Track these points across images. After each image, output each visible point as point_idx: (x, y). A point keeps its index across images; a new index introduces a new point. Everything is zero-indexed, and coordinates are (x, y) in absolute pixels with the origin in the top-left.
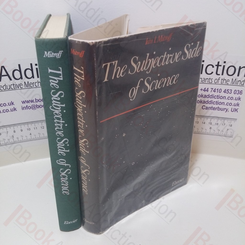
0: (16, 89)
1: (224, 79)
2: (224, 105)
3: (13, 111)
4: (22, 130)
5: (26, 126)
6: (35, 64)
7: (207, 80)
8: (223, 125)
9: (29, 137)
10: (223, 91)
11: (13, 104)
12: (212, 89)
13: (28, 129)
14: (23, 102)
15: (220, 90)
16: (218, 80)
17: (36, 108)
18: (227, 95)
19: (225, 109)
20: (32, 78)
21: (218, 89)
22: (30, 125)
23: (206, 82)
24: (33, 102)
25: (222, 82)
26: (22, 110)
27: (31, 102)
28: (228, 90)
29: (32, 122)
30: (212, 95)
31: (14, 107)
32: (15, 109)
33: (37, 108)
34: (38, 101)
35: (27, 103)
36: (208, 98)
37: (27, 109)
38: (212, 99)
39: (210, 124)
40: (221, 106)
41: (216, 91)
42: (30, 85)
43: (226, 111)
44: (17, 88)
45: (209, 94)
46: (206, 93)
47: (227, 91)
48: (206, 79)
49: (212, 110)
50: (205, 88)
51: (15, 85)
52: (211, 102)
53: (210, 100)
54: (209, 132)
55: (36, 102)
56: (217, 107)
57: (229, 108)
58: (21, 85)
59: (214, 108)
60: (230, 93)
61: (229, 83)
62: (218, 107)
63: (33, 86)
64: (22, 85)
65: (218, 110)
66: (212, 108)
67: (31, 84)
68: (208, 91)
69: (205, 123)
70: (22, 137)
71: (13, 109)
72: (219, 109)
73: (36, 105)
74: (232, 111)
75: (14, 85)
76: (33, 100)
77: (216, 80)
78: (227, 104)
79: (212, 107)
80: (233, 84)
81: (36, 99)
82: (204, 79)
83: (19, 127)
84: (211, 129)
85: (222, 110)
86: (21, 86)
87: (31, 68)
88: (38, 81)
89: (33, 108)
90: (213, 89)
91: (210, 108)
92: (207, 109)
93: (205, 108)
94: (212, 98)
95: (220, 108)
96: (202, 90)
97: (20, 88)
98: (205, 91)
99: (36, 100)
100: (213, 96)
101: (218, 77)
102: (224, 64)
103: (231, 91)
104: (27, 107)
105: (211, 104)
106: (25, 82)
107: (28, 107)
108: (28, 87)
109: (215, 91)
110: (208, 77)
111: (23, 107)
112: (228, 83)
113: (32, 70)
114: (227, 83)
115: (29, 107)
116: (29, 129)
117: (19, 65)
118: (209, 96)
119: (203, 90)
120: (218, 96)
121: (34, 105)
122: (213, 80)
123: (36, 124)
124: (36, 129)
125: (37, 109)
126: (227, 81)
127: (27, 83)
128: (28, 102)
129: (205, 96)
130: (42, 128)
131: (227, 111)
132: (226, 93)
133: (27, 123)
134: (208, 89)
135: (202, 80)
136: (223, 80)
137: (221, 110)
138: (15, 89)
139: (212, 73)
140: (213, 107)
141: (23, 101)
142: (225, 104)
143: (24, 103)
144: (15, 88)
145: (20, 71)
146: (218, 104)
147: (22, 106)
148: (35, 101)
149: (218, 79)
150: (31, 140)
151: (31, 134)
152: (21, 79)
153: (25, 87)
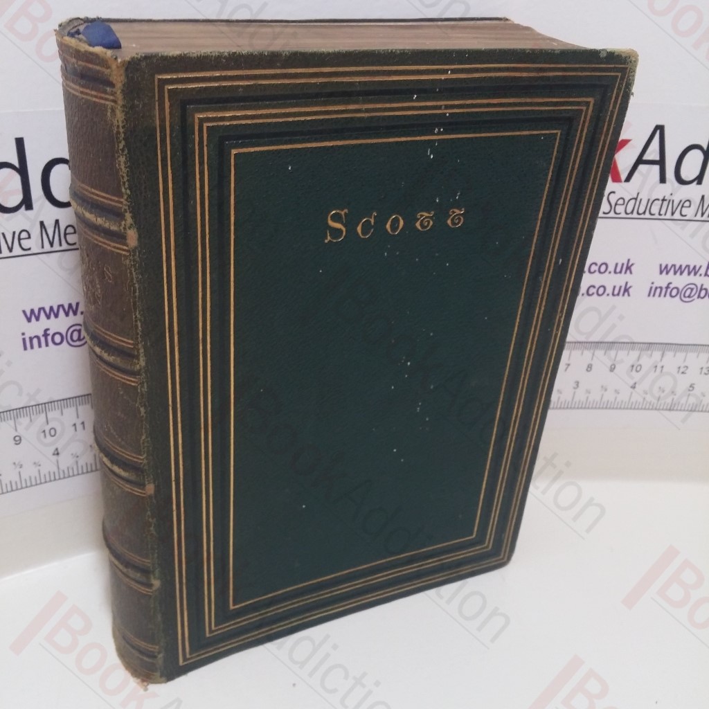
4: (18, 440)
5: (39, 419)
13: (47, 432)
14: (28, 314)
22: (54, 415)
24: (75, 313)
26: (25, 348)
27: (67, 314)
29: (66, 402)
35: (48, 317)
37: (47, 345)
42: (65, 234)
58: (24, 235)
64: (29, 237)
67: (70, 230)
70: (18, 469)
76: (78, 304)
86: (22, 241)
89: (76, 336)
97: (17, 250)
106: (42, 224)
107: (49, 338)
108: (56, 247)
111: (31, 339)
115: (54, 334)
116: (53, 432)
117: (20, 143)
121: (78, 328)
124: (80, 428)
127: (50, 228)
128: (52, 313)
133: (44, 407)
141: (32, 311)
145: (22, 170)
147: (23, 334)
150: (57, 477)
151: (57, 453)
152: (23, 207)
153: (43, 247)
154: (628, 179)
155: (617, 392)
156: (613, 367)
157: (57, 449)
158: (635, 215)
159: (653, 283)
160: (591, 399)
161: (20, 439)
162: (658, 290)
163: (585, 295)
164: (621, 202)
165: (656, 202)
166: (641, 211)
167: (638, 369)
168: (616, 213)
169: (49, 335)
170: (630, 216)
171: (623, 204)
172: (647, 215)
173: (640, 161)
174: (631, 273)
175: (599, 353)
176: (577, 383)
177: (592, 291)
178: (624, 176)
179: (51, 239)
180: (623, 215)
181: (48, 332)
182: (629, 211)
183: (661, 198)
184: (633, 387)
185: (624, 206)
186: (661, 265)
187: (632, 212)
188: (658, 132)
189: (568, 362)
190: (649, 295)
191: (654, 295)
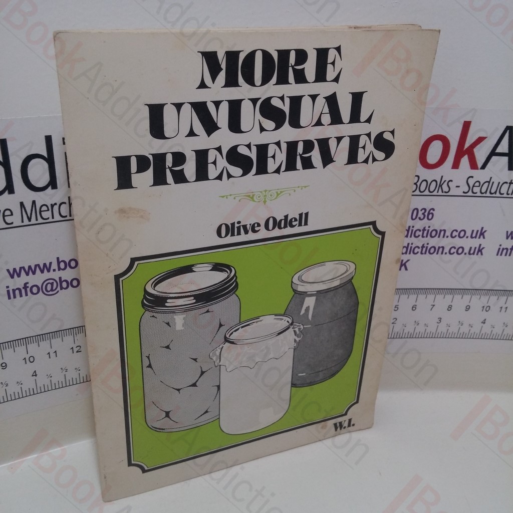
4: (4, 366)
5: (21, 350)
13: (27, 359)
14: (12, 272)
17: (59, 288)
20: (50, 187)
22: (32, 347)
24: (49, 271)
26: (9, 298)
27: (42, 272)
29: (41, 337)
33: (62, 288)
35: (27, 274)
37: (26, 295)
42: (41, 211)
55: (59, 269)
58: (7, 213)
63: (51, 217)
64: (12, 214)
67: (44, 208)
70: (5, 387)
73: (60, 278)
76: (51, 263)
81: (58, 258)
86: (6, 218)
87: (45, 154)
89: (49, 287)
99: (59, 263)
106: (22, 204)
107: (28, 289)
108: (33, 221)
111: (14, 291)
116: (32, 359)
117: (3, 143)
121: (51, 281)
123: (56, 342)
124: (53, 355)
125: (60, 291)
127: (28, 207)
128: (30, 270)
130: (75, 350)
133: (25, 341)
141: (15, 270)
145: (6, 164)
147: (8, 287)
148: (54, 266)
150: (35, 392)
151: (35, 374)
152: (7, 192)
153: (23, 222)
154: (483, 167)
155: (471, 326)
156: (468, 307)
157: (35, 371)
158: (488, 194)
159: (500, 245)
160: (450, 331)
161: (6, 365)
162: (505, 251)
163: (448, 253)
164: (477, 184)
165: (505, 184)
166: (493, 191)
167: (487, 309)
168: (473, 193)
169: (28, 287)
170: (484, 195)
171: (479, 186)
172: (498, 194)
173: (493, 153)
174: (484, 238)
175: (458, 297)
176: (440, 319)
177: (453, 250)
178: (480, 165)
179: (29, 215)
180: (479, 194)
181: (27, 285)
182: (483, 191)
183: (509, 182)
184: (484, 322)
185: (479, 188)
186: (507, 232)
187: (486, 192)
188: (508, 131)
189: (434, 304)
190: (497, 255)
191: (501, 255)
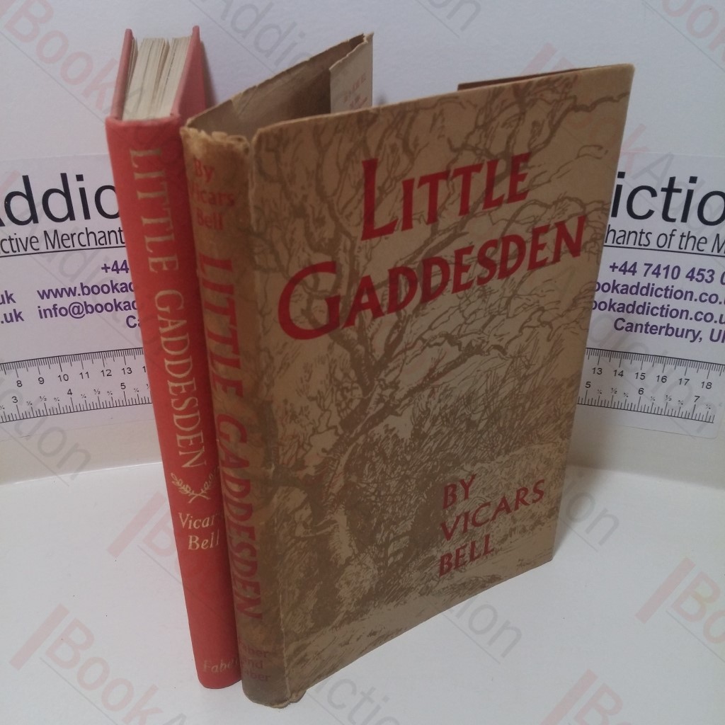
0: (17, 253)
1: (690, 235)
2: (686, 318)
3: (12, 320)
6: (77, 176)
7: (633, 235)
8: (684, 381)
9: (65, 401)
10: (684, 273)
11: (10, 298)
12: (647, 267)
15: (676, 270)
16: (669, 237)
18: (697, 288)
19: (691, 330)
21: (669, 266)
23: (631, 244)
25: (683, 246)
28: (701, 272)
30: (649, 284)
31: (15, 310)
32: (18, 316)
34: (91, 290)
36: (636, 293)
38: (648, 299)
39: (639, 376)
40: (677, 323)
41: (663, 272)
43: (692, 339)
44: (22, 251)
45: (639, 283)
46: (629, 279)
47: (698, 274)
48: (630, 233)
49: (646, 332)
50: (626, 264)
51: (14, 243)
52: (645, 309)
53: (640, 300)
54: (635, 402)
56: (663, 326)
57: (705, 328)
59: (654, 328)
60: (706, 281)
61: (707, 248)
62: (668, 324)
65: (666, 334)
66: (649, 328)
68: (634, 272)
69: (622, 375)
71: (11, 314)
72: (670, 331)
74: (715, 337)
75: (10, 239)
77: (663, 238)
78: (699, 317)
79: (647, 325)
80: (719, 251)
82: (623, 233)
83: (33, 370)
84: (641, 392)
85: (679, 334)
88: (86, 228)
90: (650, 265)
91: (639, 327)
92: (631, 330)
93: (623, 328)
94: (647, 294)
95: (672, 328)
96: (617, 267)
98: (625, 271)
100: (650, 290)
101: (667, 227)
102: (692, 186)
103: (711, 273)
104: (55, 311)
105: (643, 313)
109: (658, 274)
110: (637, 225)
112: (701, 247)
113: (67, 194)
114: (698, 248)
118: (637, 289)
119: (620, 270)
120: (667, 289)
122: (653, 238)
126: (699, 242)
129: (627, 289)
131: (698, 339)
132: (694, 280)
134: (635, 265)
135: (616, 237)
136: (685, 239)
137: (677, 336)
138: (15, 253)
139: (650, 213)
140: (651, 324)
142: (692, 315)
143: (45, 296)
144: (15, 249)
146: (666, 316)
149: (668, 234)
